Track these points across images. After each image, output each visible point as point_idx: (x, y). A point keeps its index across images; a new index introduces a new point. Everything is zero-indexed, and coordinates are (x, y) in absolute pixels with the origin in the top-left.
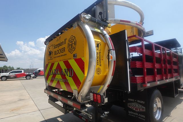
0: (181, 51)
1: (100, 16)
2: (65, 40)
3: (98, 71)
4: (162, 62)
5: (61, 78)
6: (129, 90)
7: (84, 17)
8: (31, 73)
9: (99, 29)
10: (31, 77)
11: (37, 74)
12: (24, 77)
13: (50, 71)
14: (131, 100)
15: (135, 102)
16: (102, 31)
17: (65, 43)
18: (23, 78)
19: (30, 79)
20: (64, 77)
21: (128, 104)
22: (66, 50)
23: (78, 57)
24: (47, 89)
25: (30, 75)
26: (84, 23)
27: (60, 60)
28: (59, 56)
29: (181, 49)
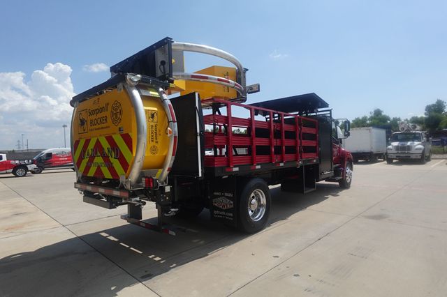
0: (331, 114)
1: (162, 67)
2: (107, 105)
3: (154, 150)
4: (272, 136)
5: (103, 161)
6: (200, 175)
7: (131, 79)
8: (26, 162)
9: (157, 91)
10: (27, 170)
11: (45, 162)
12: (8, 171)
13: (84, 152)
14: (218, 194)
15: (221, 196)
16: (161, 93)
17: (107, 110)
18: (7, 173)
19: (24, 176)
20: (106, 159)
21: (214, 200)
22: (109, 120)
23: (124, 132)
24: (79, 182)
25: (24, 167)
26: (131, 86)
27: (101, 135)
28: (98, 129)
29: (330, 111)
